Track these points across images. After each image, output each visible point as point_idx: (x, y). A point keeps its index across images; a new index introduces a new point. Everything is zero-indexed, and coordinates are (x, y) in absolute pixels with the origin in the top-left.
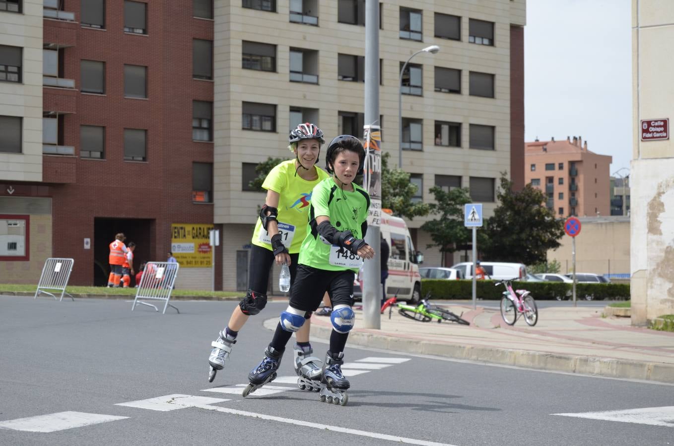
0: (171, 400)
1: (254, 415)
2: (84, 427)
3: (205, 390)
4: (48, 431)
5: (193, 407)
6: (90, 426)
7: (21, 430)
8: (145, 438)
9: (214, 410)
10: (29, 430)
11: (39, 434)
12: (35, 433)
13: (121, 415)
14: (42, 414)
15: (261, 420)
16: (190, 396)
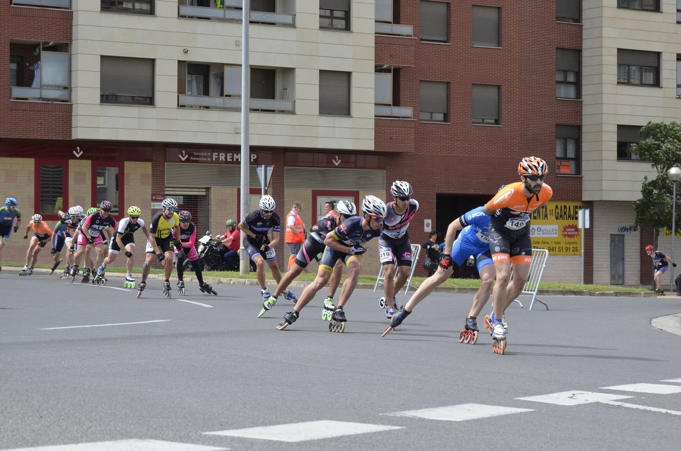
0: (572, 395)
1: (664, 411)
2: (492, 417)
3: (604, 388)
4: (458, 420)
5: (597, 403)
6: (498, 416)
7: (431, 418)
8: (557, 427)
9: (620, 405)
10: (439, 419)
11: (450, 422)
12: (446, 421)
13: (525, 408)
14: (445, 406)
15: (671, 415)
16: (590, 393)
